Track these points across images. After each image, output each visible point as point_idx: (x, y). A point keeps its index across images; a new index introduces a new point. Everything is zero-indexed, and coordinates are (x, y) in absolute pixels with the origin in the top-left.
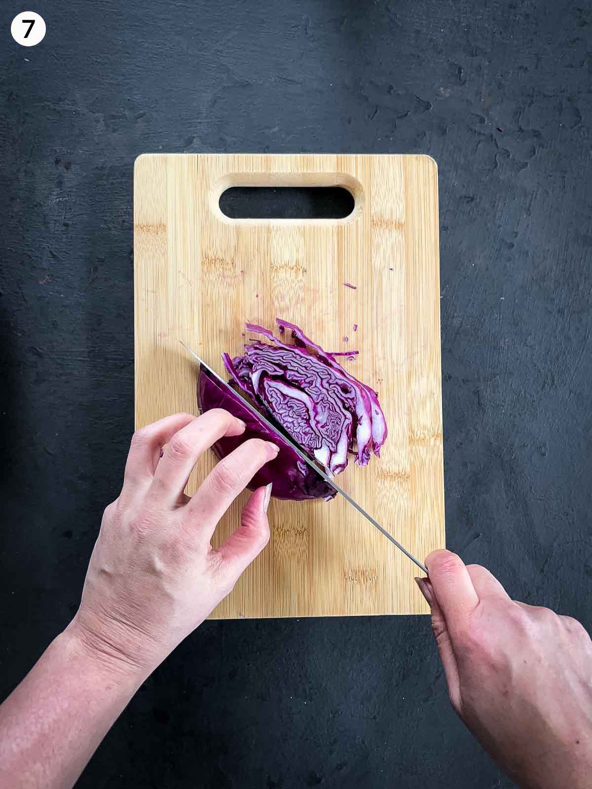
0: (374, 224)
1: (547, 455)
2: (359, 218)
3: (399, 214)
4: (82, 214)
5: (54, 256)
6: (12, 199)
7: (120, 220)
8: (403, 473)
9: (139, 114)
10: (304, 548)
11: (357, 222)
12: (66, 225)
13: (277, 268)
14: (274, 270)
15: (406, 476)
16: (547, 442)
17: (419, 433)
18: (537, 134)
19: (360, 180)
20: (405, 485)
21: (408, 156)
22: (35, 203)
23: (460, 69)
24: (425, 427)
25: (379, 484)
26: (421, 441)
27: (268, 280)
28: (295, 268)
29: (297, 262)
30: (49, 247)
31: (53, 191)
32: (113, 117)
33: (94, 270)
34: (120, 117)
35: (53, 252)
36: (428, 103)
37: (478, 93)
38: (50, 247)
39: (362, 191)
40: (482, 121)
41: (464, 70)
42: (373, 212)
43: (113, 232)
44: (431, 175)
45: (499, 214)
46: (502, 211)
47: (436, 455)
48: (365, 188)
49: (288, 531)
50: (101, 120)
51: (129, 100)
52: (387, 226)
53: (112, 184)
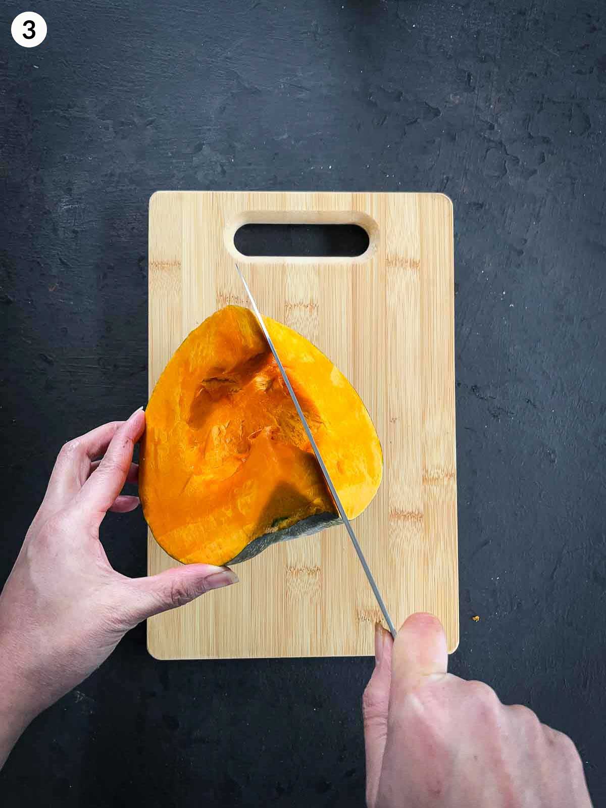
0: (388, 262)
1: (556, 461)
2: (373, 257)
3: (413, 253)
4: (92, 221)
5: (63, 263)
6: (22, 206)
7: (130, 226)
8: (417, 513)
9: (148, 121)
10: (318, 587)
11: (372, 260)
12: (74, 232)
13: (291, 306)
14: (288, 308)
15: (420, 515)
16: (556, 449)
17: (432, 473)
18: (546, 141)
19: (375, 217)
20: (418, 525)
21: (423, 194)
22: (44, 211)
23: (469, 76)
24: (438, 467)
25: (392, 524)
26: (435, 480)
27: (283, 318)
28: (309, 306)
29: (312, 301)
30: (58, 254)
31: (63, 198)
32: (123, 123)
33: (103, 278)
34: (130, 124)
35: (63, 259)
36: (437, 109)
37: (487, 100)
38: (60, 253)
39: (377, 229)
40: (492, 127)
41: (473, 77)
42: (387, 251)
43: (123, 239)
44: (446, 213)
45: (508, 221)
46: (511, 219)
47: (449, 494)
48: (381, 227)
49: (301, 570)
50: (110, 126)
51: (138, 106)
52: (402, 265)
53: (121, 190)
